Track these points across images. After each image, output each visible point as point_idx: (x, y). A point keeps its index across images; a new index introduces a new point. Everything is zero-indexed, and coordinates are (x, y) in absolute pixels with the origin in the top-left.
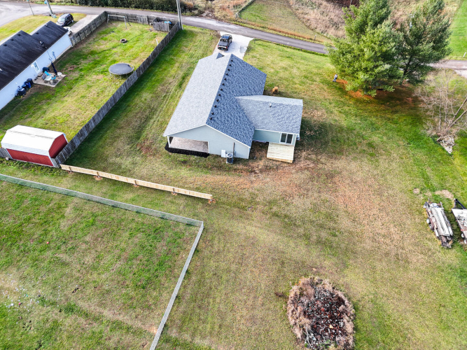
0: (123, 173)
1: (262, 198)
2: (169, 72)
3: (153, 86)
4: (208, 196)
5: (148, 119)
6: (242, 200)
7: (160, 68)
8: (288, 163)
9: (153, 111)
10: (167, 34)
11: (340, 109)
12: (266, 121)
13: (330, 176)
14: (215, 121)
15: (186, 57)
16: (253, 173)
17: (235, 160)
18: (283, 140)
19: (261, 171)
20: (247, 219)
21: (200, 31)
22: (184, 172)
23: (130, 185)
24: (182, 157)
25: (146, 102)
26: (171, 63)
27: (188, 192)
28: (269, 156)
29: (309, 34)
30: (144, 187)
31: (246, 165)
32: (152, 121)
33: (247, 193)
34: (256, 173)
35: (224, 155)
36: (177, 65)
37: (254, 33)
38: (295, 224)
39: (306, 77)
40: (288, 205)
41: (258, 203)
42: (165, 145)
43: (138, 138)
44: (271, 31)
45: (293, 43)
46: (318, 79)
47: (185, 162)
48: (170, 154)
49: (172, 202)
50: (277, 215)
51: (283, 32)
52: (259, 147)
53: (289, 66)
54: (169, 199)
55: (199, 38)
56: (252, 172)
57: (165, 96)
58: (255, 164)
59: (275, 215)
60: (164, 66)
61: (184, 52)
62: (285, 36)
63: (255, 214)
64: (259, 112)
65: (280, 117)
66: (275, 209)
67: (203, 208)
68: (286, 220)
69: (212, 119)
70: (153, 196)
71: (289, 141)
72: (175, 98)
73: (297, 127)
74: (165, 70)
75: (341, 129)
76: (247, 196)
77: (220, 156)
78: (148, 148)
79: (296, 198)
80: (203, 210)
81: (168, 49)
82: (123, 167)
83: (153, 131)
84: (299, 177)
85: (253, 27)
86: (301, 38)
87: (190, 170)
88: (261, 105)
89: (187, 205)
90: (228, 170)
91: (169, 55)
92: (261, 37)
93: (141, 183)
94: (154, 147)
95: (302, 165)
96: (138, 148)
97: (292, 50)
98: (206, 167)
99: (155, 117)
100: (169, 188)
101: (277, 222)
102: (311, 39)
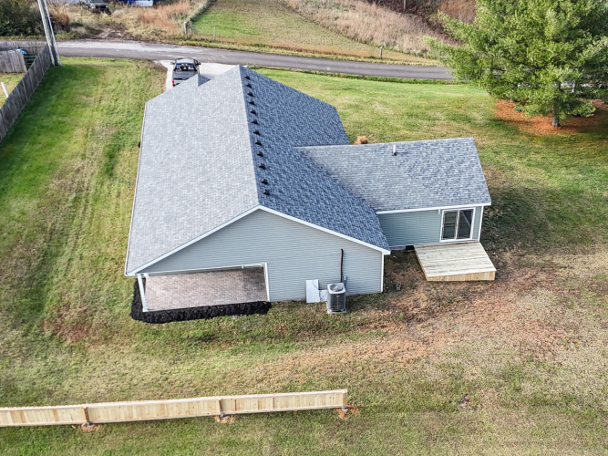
1: (477, 371)
4: (334, 399)
5: (47, 258)
6: (429, 388)
9: (56, 238)
14: (276, 197)
15: (98, 115)
17: (348, 302)
19: (431, 313)
20: (473, 431)
21: (109, 63)
22: (218, 361)
23: (67, 430)
24: (193, 328)
25: (24, 218)
28: (431, 273)
29: (363, 50)
30: (118, 425)
31: (384, 307)
32: (62, 260)
33: (429, 369)
34: (420, 321)
35: (313, 296)
37: (242, 57)
40: (552, 372)
41: (473, 387)
42: (128, 310)
43: (39, 308)
44: (280, 51)
45: (338, 67)
47: (208, 339)
48: (155, 327)
50: (546, 403)
51: (307, 51)
53: (361, 101)
54: (217, 437)
55: (112, 76)
58: (406, 301)
59: (538, 402)
62: (314, 57)
63: (485, 415)
64: (370, 172)
65: (427, 174)
66: (528, 388)
68: (574, 407)
73: (480, 188)
76: (433, 374)
77: (304, 302)
78: (81, 326)
82: (22, 387)
83: (76, 283)
85: (234, 46)
86: (353, 58)
87: (235, 352)
90: (346, 329)
92: (261, 63)
94: (96, 320)
96: (48, 333)
97: (345, 79)
98: (280, 336)
99: (67, 250)
100: (204, 405)
102: (373, 57)
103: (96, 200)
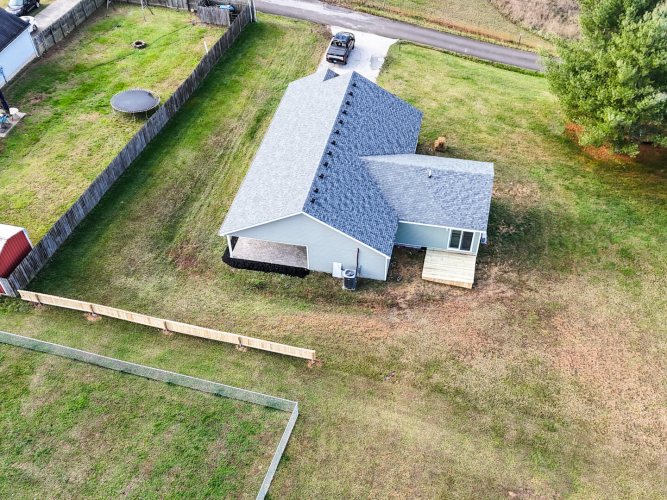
0: (141, 308)
1: (411, 357)
2: (229, 107)
3: (198, 137)
4: (307, 354)
5: (188, 201)
6: (372, 360)
7: (212, 99)
8: (464, 289)
9: (199, 185)
10: (226, 30)
11: (567, 183)
12: (421, 206)
13: (546, 314)
14: (319, 205)
15: (264, 78)
16: (395, 309)
17: (360, 283)
18: (453, 244)
19: (411, 305)
20: (383, 397)
21: (292, 24)
22: (260, 306)
23: (154, 331)
24: (255, 277)
25: (184, 167)
26: (233, 89)
27: (268, 346)
28: (426, 274)
29: (506, 32)
30: (182, 335)
31: (381, 293)
32: (197, 204)
33: (382, 348)
34: (400, 309)
35: (338, 273)
36: (245, 93)
37: (398, 30)
38: (475, 408)
39: (500, 118)
40: (462, 370)
41: (403, 367)
42: (222, 253)
43: (170, 239)
44: (433, 26)
45: (475, 49)
46: (524, 122)
47: (261, 287)
48: (233, 270)
49: (238, 365)
50: (441, 391)
51: (456, 28)
52: (407, 256)
53: (468, 96)
54: (232, 358)
55: (289, 39)
56: (392, 305)
57: (222, 156)
58: (399, 291)
59: (438, 389)
60: (220, 96)
61: (259, 67)
62: (460, 36)
63: (398, 387)
65: (448, 198)
66: (437, 378)
67: (297, 375)
68: (459, 400)
69: (314, 202)
70: (200, 351)
71: (466, 246)
72: (242, 159)
73: (482, 218)
74: (222, 103)
75: (568, 223)
76: (382, 352)
77: (331, 275)
78: (190, 258)
79: (479, 356)
80: (297, 380)
81: (228, 60)
82: (141, 295)
83: (199, 225)
84: (484, 316)
85: (397, 17)
86: (493, 41)
87: (271, 302)
88: (412, 174)
89: (267, 370)
90: (347, 302)
91: (231, 73)
92: (412, 37)
93: (177, 327)
94: (200, 256)
95: (491, 293)
96: (170, 259)
97: (474, 64)
98: (303, 297)
99: (203, 197)
100: (230, 338)
101: (440, 403)
102: (512, 42)
103: (234, 159)
